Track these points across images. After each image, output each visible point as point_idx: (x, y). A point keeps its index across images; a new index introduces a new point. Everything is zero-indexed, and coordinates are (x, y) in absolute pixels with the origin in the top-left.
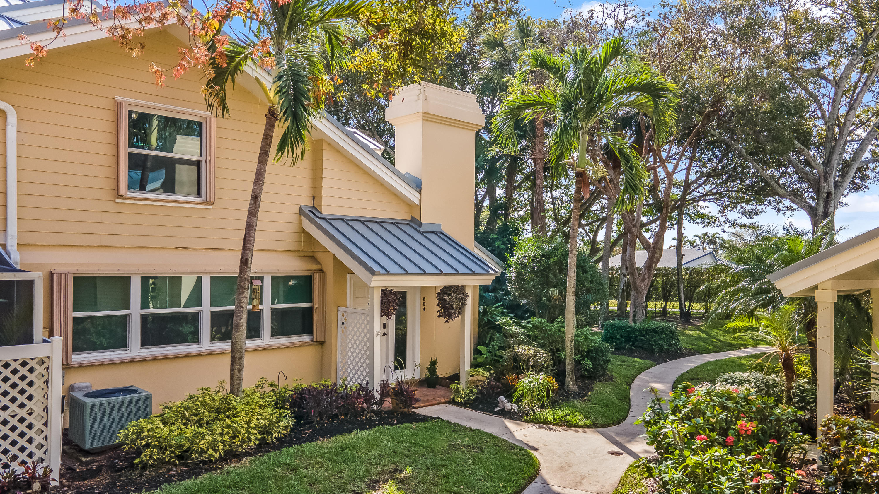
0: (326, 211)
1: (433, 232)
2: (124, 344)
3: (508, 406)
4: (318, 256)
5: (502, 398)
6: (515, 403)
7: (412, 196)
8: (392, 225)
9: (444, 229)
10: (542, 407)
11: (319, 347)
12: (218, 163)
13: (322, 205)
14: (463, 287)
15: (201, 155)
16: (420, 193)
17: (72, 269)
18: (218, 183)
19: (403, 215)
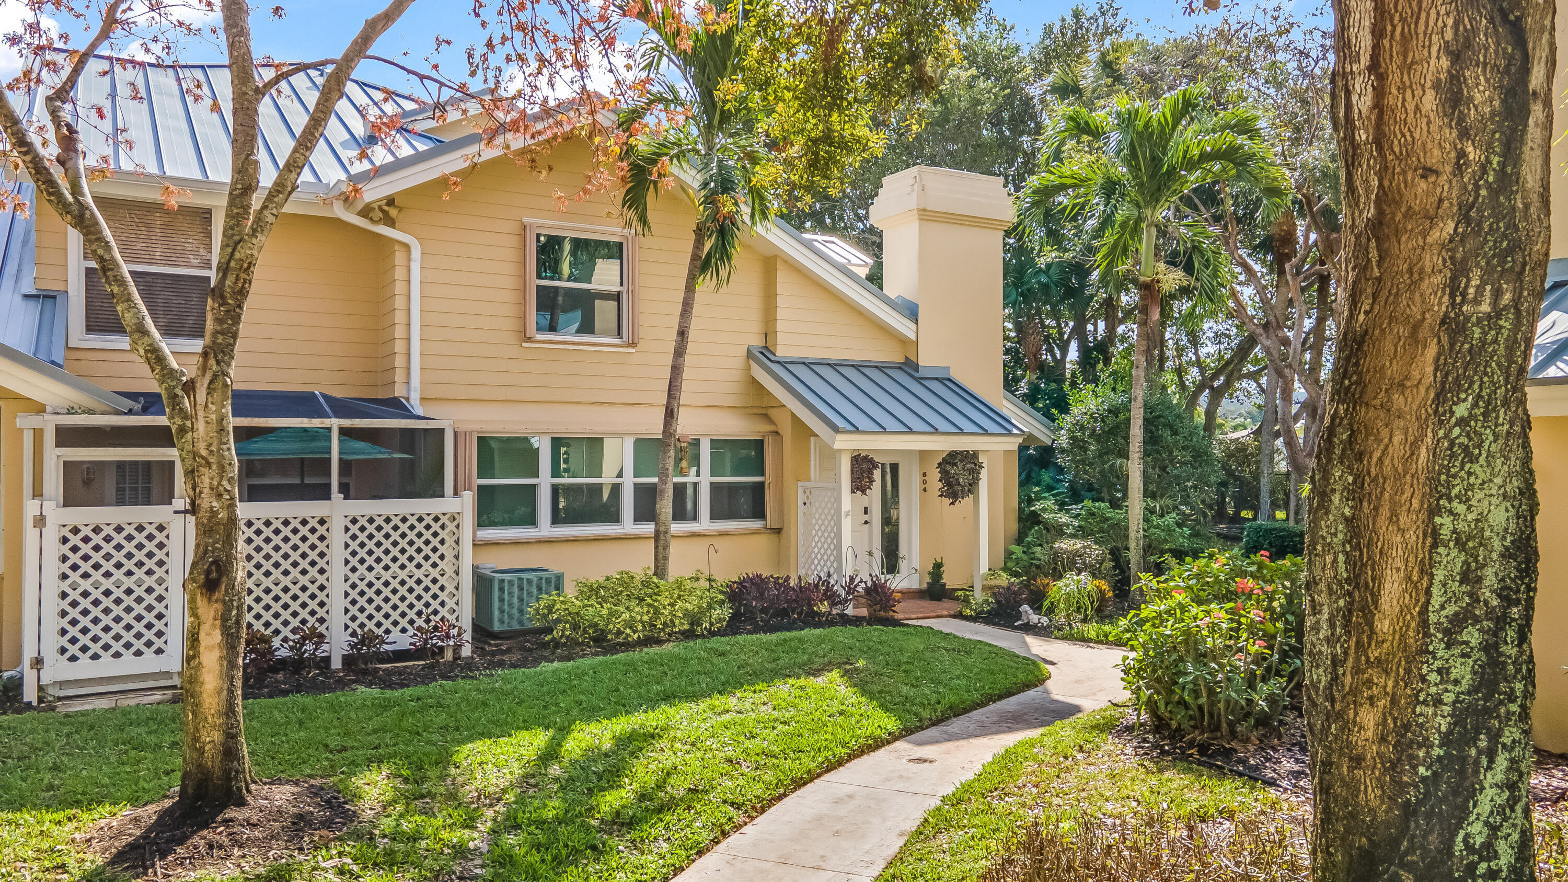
0: (782, 352)
1: (937, 379)
2: (531, 520)
3: (1034, 618)
4: (773, 413)
5: (1025, 608)
6: (1046, 615)
7: (905, 327)
8: (876, 370)
9: (955, 375)
10: (1085, 621)
11: (774, 537)
12: (642, 294)
13: (776, 345)
14: (975, 454)
15: (622, 284)
16: (917, 323)
17: (476, 427)
18: (642, 320)
19: (893, 355)
